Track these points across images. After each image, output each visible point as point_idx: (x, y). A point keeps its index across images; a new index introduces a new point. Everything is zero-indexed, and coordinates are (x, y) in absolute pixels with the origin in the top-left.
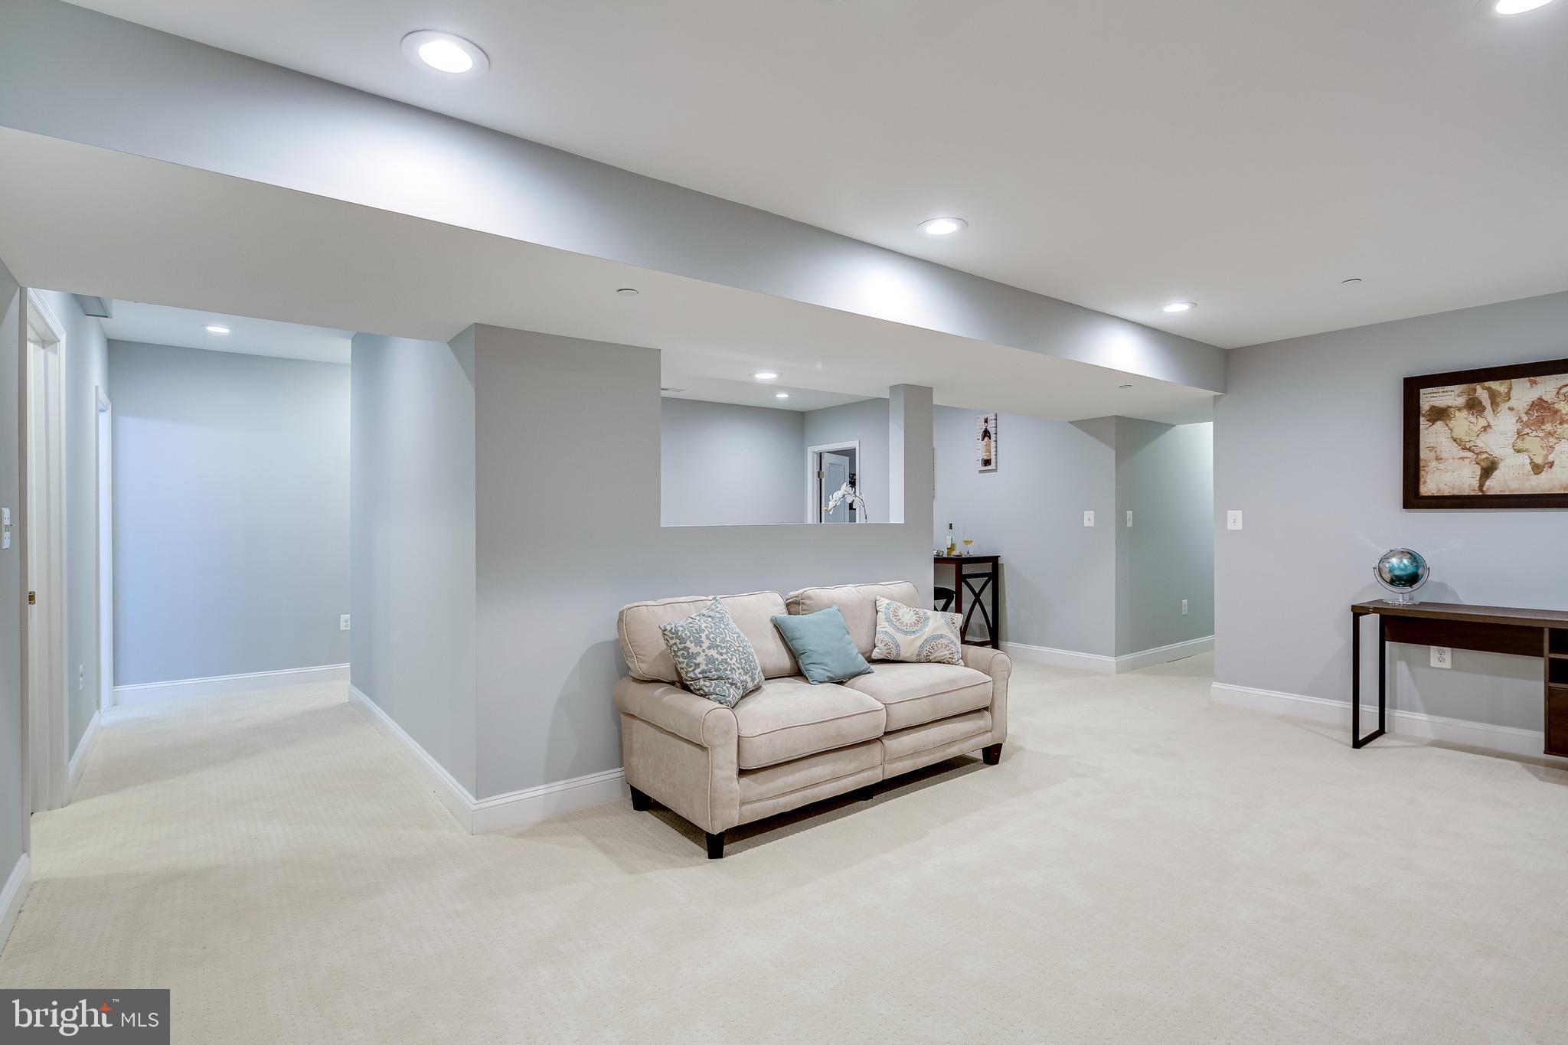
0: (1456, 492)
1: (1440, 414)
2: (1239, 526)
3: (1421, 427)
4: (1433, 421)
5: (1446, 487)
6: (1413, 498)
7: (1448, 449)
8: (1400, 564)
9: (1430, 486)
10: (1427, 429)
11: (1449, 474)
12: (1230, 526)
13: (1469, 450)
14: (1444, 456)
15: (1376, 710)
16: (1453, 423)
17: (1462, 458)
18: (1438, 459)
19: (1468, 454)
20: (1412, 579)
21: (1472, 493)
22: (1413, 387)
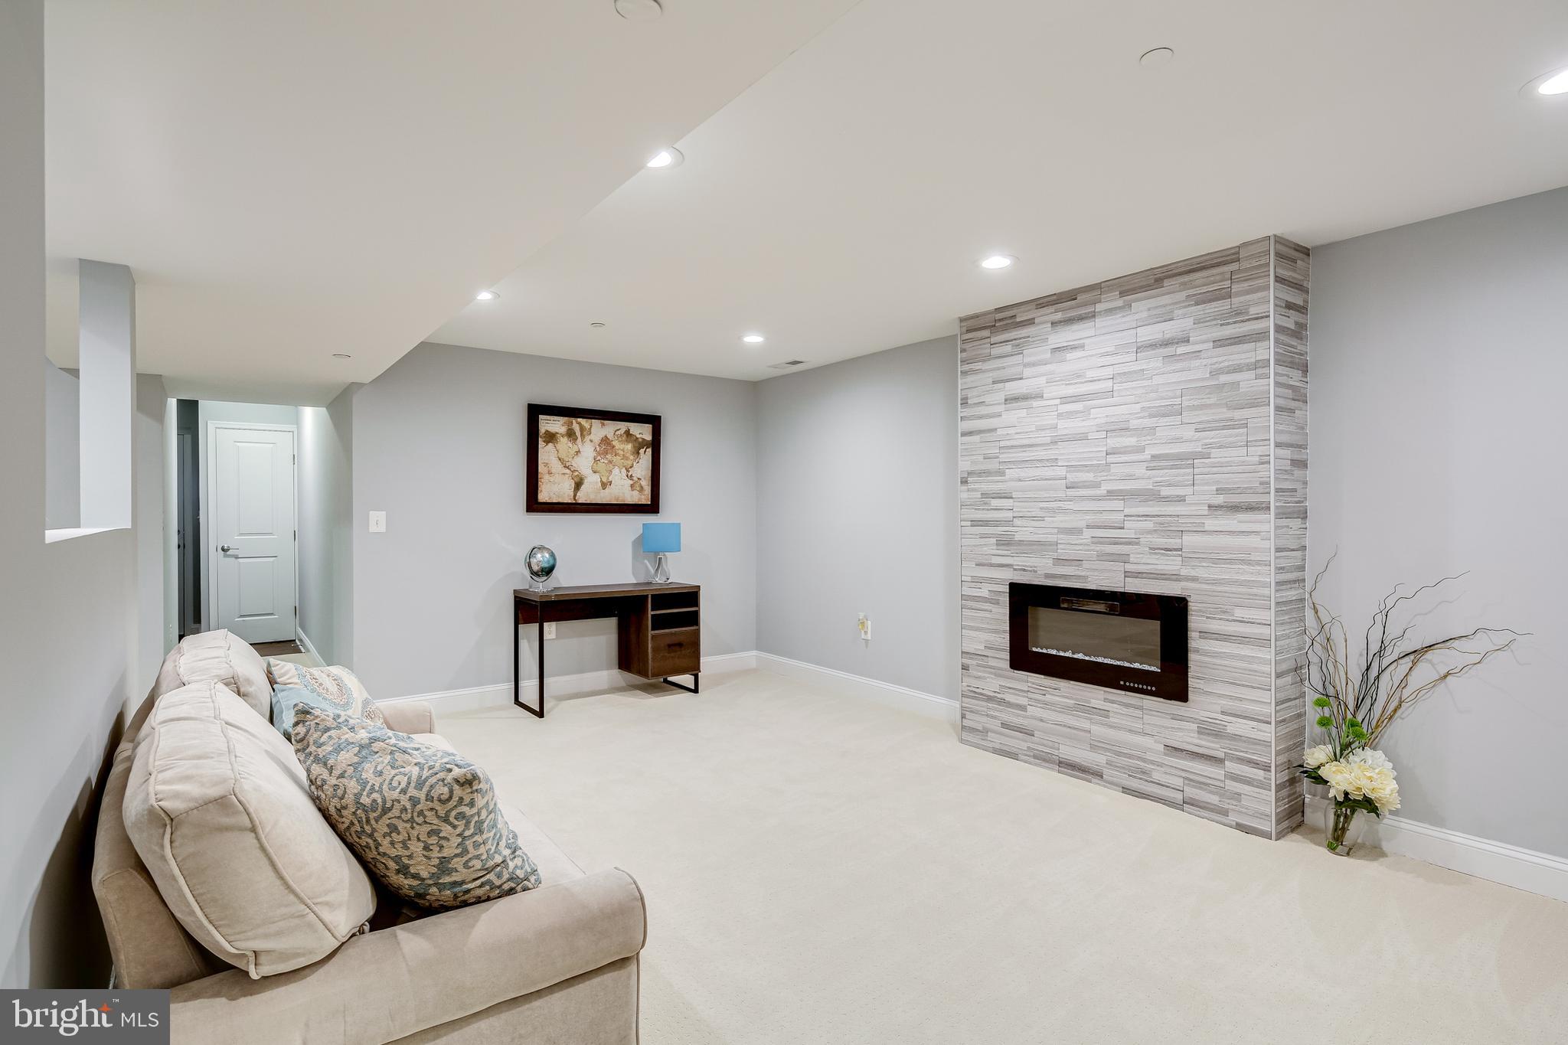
0: (561, 500)
1: (551, 437)
2: (382, 528)
3: (540, 446)
4: (547, 442)
5: (555, 496)
6: (534, 505)
7: (557, 467)
8: (541, 559)
9: (543, 496)
10: (543, 448)
11: (556, 485)
12: (373, 528)
13: (568, 468)
14: (553, 471)
15: (536, 682)
16: (559, 446)
17: (564, 474)
18: (550, 473)
19: (567, 471)
20: (548, 571)
21: (570, 502)
22: (535, 412)
